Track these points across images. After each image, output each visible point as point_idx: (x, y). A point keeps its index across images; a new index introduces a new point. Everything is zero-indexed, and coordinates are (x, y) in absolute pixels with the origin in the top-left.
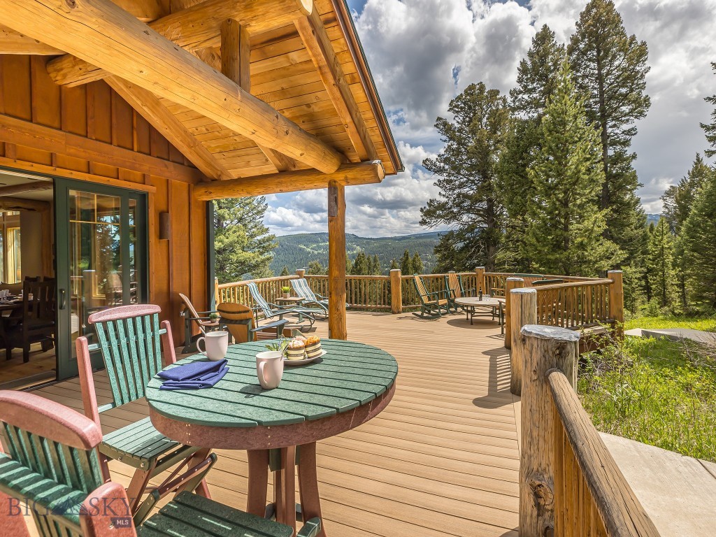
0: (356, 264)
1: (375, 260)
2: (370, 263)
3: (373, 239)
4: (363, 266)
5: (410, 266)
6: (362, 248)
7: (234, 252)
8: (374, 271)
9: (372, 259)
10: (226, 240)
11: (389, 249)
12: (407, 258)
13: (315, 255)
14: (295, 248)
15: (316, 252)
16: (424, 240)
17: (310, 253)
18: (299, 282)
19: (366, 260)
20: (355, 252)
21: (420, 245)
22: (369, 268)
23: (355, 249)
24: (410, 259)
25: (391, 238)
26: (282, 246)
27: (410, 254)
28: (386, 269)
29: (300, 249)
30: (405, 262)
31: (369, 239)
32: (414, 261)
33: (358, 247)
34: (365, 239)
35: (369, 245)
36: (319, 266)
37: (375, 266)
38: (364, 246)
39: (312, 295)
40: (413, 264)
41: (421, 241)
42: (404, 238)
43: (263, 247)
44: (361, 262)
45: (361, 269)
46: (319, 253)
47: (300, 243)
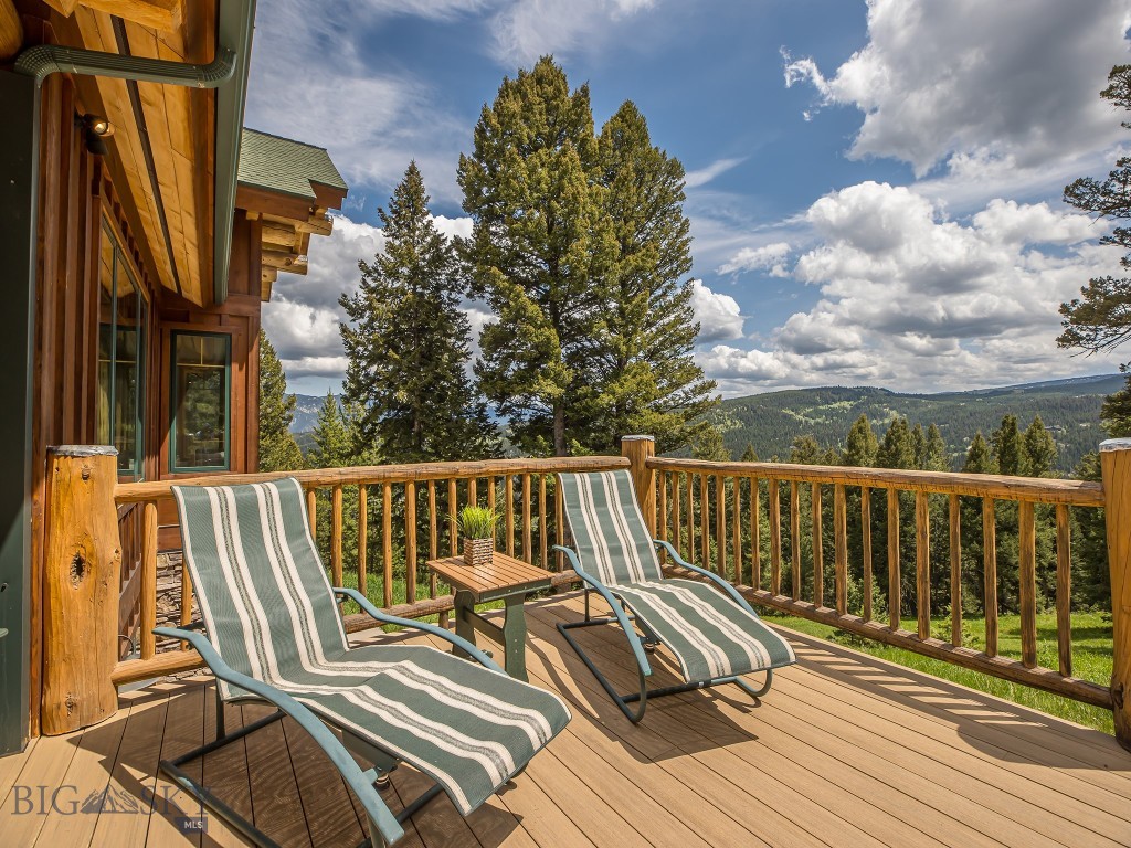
0: (889, 441)
1: (931, 435)
2: (919, 441)
3: (926, 397)
4: (902, 446)
5: (1021, 448)
6: (901, 413)
7: (637, 412)
8: (930, 458)
9: (923, 432)
10: (619, 390)
11: (961, 414)
12: (1013, 431)
13: (811, 427)
14: (776, 415)
15: (812, 422)
16: (1048, 395)
17: (801, 422)
18: (598, 489)
19: (910, 434)
20: (887, 421)
21: (1038, 406)
22: (918, 451)
23: (887, 415)
24: (1021, 434)
25: (966, 394)
26: (755, 412)
27: (1018, 423)
28: (956, 454)
29: (785, 416)
30: (1006, 440)
31: (916, 396)
32: (1030, 437)
33: (894, 413)
34: (908, 396)
35: (916, 407)
36: (813, 445)
37: (931, 447)
38: (904, 409)
39: (642, 548)
40: (1028, 445)
41: (1039, 396)
42: (995, 393)
43: (694, 405)
44: (899, 438)
45: (898, 453)
46: (818, 423)
47: (783, 406)
